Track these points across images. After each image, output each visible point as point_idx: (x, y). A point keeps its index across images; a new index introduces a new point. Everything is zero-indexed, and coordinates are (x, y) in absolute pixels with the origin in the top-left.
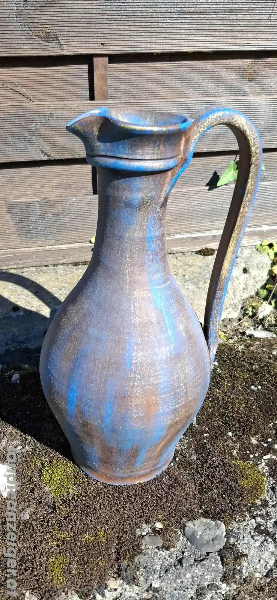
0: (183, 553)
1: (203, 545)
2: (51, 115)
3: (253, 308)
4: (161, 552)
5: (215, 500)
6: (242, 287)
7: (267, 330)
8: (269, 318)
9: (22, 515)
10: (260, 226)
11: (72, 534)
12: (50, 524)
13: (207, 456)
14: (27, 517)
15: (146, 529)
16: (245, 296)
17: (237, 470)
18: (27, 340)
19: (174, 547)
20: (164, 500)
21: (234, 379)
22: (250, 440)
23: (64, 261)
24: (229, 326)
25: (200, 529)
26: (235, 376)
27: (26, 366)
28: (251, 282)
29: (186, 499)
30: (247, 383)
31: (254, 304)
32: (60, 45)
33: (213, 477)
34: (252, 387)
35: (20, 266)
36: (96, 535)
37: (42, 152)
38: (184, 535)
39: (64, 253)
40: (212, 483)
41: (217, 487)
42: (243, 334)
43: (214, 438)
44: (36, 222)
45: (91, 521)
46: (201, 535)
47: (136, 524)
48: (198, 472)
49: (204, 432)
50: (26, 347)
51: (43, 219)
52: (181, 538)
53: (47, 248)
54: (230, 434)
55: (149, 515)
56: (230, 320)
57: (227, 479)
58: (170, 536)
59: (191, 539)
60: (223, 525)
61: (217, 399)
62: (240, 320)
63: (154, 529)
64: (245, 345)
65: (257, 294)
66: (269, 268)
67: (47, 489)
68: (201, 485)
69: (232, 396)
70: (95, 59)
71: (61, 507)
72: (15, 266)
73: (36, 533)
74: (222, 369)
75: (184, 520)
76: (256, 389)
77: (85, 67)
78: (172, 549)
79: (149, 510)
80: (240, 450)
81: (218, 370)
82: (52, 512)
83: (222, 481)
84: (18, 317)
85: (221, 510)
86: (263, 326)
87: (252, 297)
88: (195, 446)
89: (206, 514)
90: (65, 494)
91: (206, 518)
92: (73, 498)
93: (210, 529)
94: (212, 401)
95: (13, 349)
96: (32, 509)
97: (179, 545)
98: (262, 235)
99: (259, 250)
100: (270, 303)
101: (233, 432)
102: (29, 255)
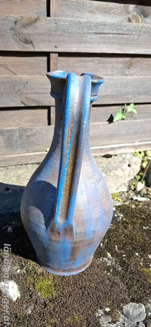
0: (124, 324)
1: (134, 318)
2: (27, 83)
3: (134, 185)
4: (112, 325)
5: (136, 292)
6: (128, 174)
7: (143, 197)
8: (143, 191)
9: (26, 311)
10: (134, 142)
11: (59, 319)
12: (45, 315)
13: (127, 267)
14: (30, 312)
15: (101, 312)
16: (129, 179)
17: (145, 273)
18: (13, 207)
19: (118, 321)
20: (109, 294)
21: (134, 223)
22: (148, 257)
23: (31, 162)
24: (123, 196)
25: (130, 309)
26: (134, 222)
27: (14, 223)
28: (132, 172)
29: (121, 292)
30: (140, 225)
31: (134, 184)
32: (33, 46)
33: (133, 279)
34: (144, 227)
35: (6, 165)
36: (74, 319)
37: (22, 102)
38: (123, 314)
39: (31, 158)
40: (133, 282)
41: (136, 284)
42: (132, 199)
43: (128, 257)
44: (17, 141)
45: (69, 311)
46: (132, 313)
47: (95, 310)
48: (124, 277)
49: (123, 254)
50: (12, 212)
51: (21, 139)
52: (121, 316)
53: (22, 155)
54: (137, 254)
55: (102, 303)
56: (123, 192)
57: (141, 279)
58: (115, 315)
59: (127, 315)
60: (143, 305)
61: (127, 235)
62: (128, 192)
63: (105, 312)
64: (136, 205)
65: (135, 178)
66: (140, 164)
67: (39, 294)
68: (127, 284)
69: (134, 233)
70: (51, 54)
71: (50, 304)
72: (3, 165)
73: (37, 321)
74: (126, 219)
75: (122, 305)
76: (146, 228)
77: (45, 58)
78: (117, 323)
79: (101, 301)
80: (144, 262)
81: (124, 219)
82: (45, 308)
83: (138, 281)
84: (9, 194)
85: (141, 297)
86: (141, 195)
87: (132, 180)
88: (119, 262)
89: (133, 300)
90: (51, 296)
91: (133, 302)
92: (56, 298)
93: (136, 309)
94: (124, 237)
95: (4, 213)
96: (32, 307)
97: (121, 320)
98: (135, 147)
99: (134, 155)
100: (143, 183)
101: (138, 253)
102: (12, 159)
